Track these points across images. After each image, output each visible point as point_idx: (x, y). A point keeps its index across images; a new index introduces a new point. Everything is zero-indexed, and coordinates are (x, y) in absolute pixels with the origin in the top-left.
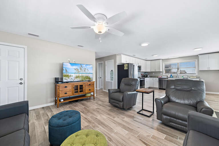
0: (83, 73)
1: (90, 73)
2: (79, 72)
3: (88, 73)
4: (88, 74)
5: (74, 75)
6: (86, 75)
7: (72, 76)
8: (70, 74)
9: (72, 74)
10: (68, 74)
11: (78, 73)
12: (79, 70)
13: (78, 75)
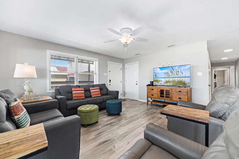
0: (175, 77)
1: (185, 77)
2: (170, 76)
3: (183, 77)
4: (181, 78)
5: (163, 80)
6: (179, 79)
7: (162, 81)
8: (159, 79)
9: (161, 79)
10: (157, 79)
11: (168, 78)
12: (170, 74)
13: (168, 79)
